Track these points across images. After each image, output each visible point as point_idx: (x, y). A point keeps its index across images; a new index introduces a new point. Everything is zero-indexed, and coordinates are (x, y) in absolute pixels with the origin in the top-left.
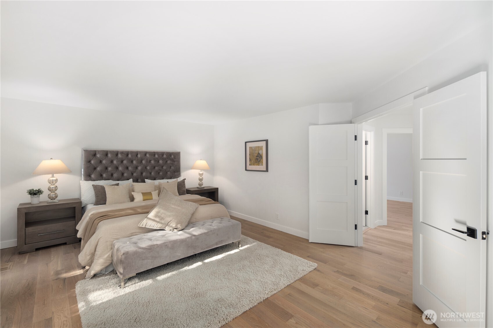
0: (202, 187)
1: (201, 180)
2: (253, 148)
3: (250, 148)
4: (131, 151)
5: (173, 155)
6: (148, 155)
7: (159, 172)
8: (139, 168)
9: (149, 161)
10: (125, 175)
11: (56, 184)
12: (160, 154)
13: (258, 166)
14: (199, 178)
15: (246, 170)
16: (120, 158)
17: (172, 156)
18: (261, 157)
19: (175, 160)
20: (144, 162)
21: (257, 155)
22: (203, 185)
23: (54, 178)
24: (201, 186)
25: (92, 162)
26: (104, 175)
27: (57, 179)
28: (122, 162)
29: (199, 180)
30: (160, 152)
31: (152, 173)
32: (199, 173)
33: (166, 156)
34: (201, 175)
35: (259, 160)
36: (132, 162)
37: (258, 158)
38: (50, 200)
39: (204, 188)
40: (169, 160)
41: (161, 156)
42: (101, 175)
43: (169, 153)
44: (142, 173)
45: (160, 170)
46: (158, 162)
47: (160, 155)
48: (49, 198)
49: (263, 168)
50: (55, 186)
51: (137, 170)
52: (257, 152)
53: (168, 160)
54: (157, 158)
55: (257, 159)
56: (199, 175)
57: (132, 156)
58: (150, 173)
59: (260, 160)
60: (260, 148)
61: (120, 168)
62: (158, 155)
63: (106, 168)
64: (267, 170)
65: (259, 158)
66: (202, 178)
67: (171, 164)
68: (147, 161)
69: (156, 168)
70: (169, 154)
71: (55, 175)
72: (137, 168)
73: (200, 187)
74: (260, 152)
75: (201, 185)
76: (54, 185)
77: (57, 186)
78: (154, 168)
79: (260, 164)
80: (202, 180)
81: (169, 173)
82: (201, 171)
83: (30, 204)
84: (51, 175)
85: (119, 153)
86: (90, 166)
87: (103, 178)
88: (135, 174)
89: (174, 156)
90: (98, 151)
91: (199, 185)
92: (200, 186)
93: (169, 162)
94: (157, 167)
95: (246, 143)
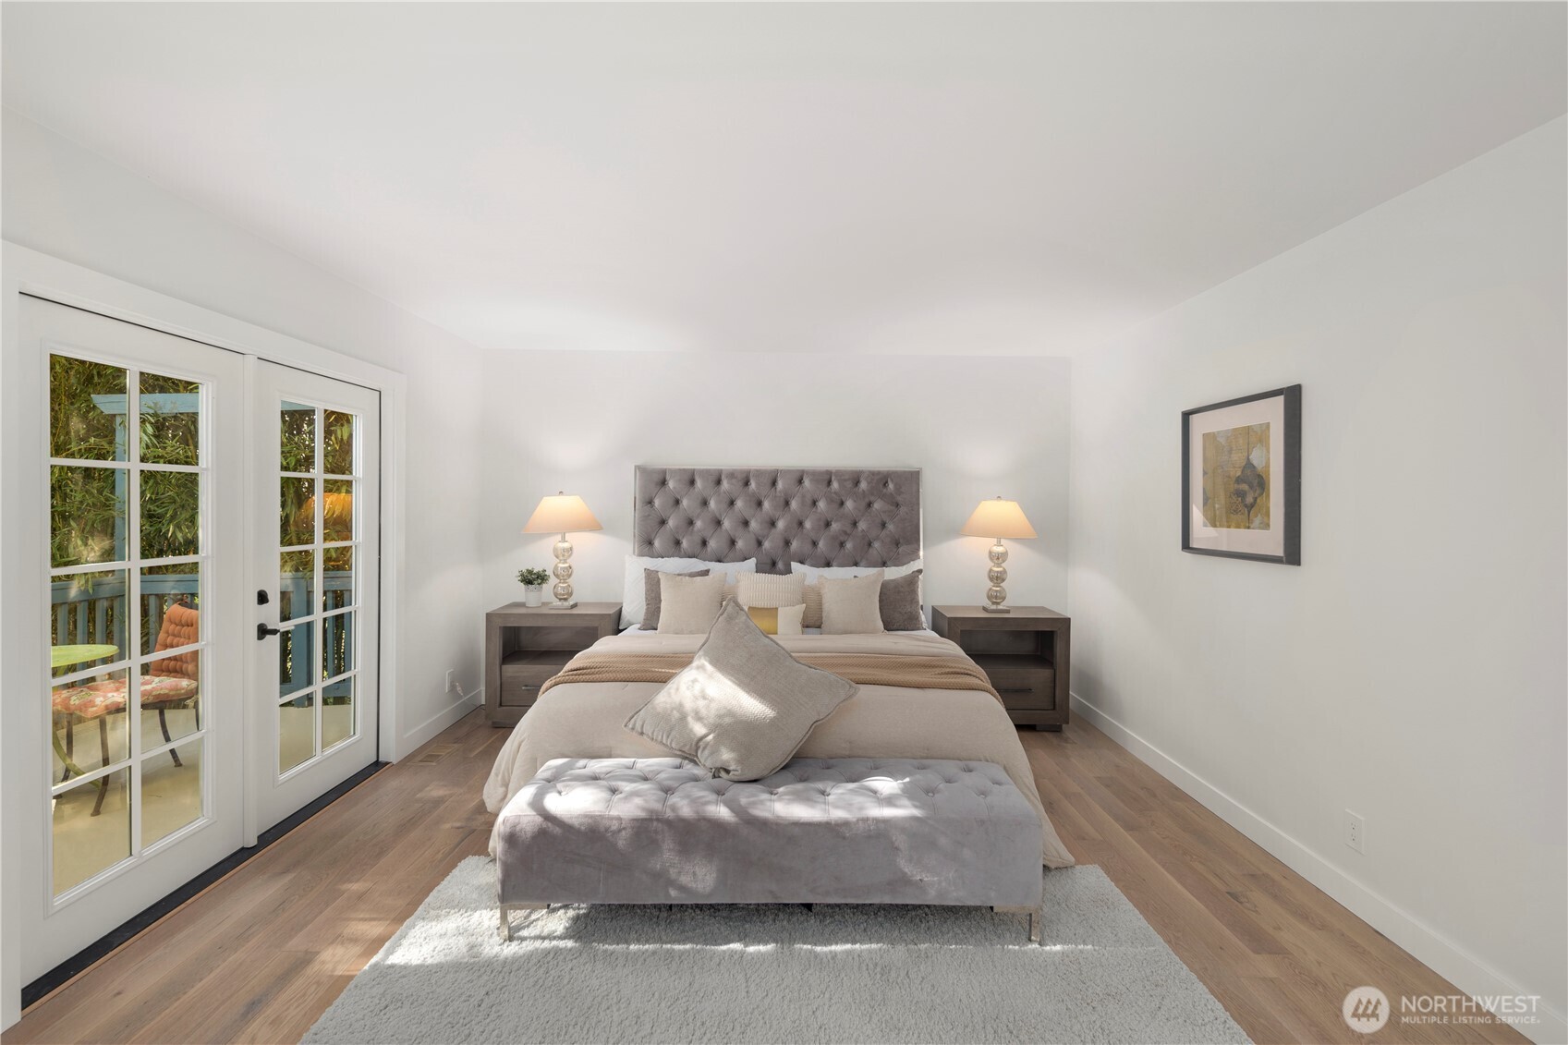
0: (1000, 607)
1: (998, 578)
2: (1222, 441)
3: (1209, 438)
4: (757, 471)
5: (892, 480)
6: (807, 483)
7: (842, 538)
8: (781, 524)
9: (809, 502)
10: (740, 544)
11: (570, 562)
12: (847, 477)
13: (1242, 531)
14: (991, 571)
15: (1186, 545)
16: (725, 493)
17: (891, 486)
18: (1261, 483)
19: (899, 499)
20: (794, 504)
21: (1239, 474)
22: (1004, 598)
23: (566, 545)
24: (998, 604)
25: (657, 502)
26: (685, 544)
27: (571, 549)
28: (732, 503)
29: (991, 579)
30: (845, 471)
31: (821, 544)
32: (990, 552)
33: (869, 483)
34: (998, 558)
35: (1249, 500)
36: (760, 504)
37: (1245, 487)
38: (557, 603)
39: (1008, 612)
40: (879, 500)
41: (849, 485)
42: (678, 543)
43: (879, 473)
44: (787, 543)
45: (845, 533)
46: (842, 503)
47: (845, 480)
48: (556, 595)
49: (1271, 539)
50: (566, 565)
51: (773, 531)
52: (1238, 458)
53: (872, 499)
54: (835, 493)
55: (1241, 494)
56: (991, 559)
57: (758, 485)
58: (815, 544)
59: (1255, 499)
60: (1255, 436)
61: (727, 524)
62: (841, 482)
63: (691, 523)
64: (1292, 554)
65: (1251, 487)
66: (1005, 571)
67: (884, 512)
68: (803, 503)
69: (835, 526)
70: (882, 480)
71: (568, 536)
72: (773, 524)
73: (994, 607)
74: (1257, 458)
75: (996, 598)
76: (565, 562)
77: (573, 567)
78: (828, 524)
79: (1257, 521)
80: (1003, 580)
81: (877, 545)
82: (999, 544)
83: (522, 605)
84: (559, 537)
85: (723, 477)
86: (649, 515)
87: (680, 551)
88: (767, 545)
89: (896, 485)
90: (670, 469)
91: (989, 597)
92: (994, 603)
93: (877, 506)
94: (836, 521)
95: (1186, 416)
